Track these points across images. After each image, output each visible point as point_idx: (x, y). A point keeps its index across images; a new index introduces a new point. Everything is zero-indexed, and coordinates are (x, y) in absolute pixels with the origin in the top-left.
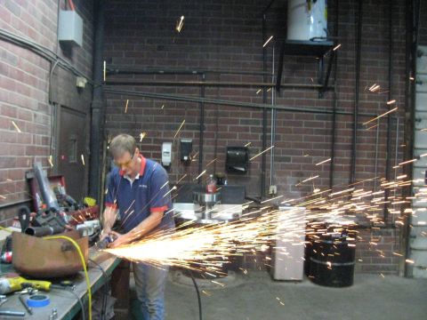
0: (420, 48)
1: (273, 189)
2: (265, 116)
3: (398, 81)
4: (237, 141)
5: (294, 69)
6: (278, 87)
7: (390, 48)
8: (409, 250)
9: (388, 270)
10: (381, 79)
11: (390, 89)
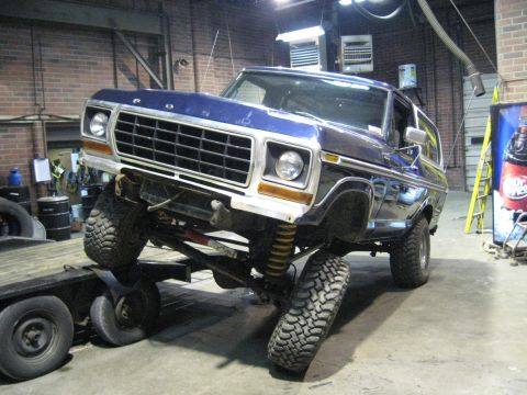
3: (457, 96)
7: (452, 80)
8: (466, 178)
9: (458, 189)
10: (449, 97)
11: (453, 101)
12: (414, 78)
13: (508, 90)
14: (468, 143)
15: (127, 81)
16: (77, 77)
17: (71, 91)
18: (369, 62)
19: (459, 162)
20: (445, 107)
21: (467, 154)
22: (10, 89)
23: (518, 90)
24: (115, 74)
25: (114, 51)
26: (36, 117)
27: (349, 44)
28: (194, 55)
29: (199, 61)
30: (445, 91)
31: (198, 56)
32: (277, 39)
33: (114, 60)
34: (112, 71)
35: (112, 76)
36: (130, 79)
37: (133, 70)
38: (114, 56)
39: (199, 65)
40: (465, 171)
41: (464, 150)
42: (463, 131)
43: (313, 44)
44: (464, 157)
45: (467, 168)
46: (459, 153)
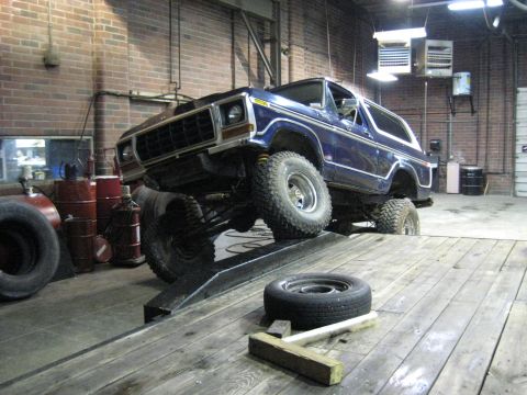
0: (520, 89)
1: (451, 157)
2: (448, 125)
3: (509, 105)
4: (437, 137)
5: (460, 104)
6: (454, 113)
7: (505, 90)
8: (514, 183)
9: (505, 194)
10: (501, 106)
11: (505, 109)
12: (468, 86)
14: (519, 150)
15: (241, 66)
16: (203, 56)
17: (199, 71)
18: (448, 67)
19: (509, 168)
20: (496, 115)
21: (517, 161)
22: (151, 63)
24: (233, 58)
25: (233, 33)
26: (173, 97)
27: (431, 48)
28: (289, 45)
29: (293, 52)
30: (497, 100)
31: (293, 47)
32: (374, 37)
33: (233, 43)
34: (230, 54)
35: (229, 59)
36: (243, 64)
37: (246, 54)
38: (233, 39)
40: (514, 176)
41: (514, 157)
42: (514, 139)
43: (402, 45)
44: (514, 163)
45: (517, 174)
46: (509, 159)
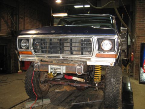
13: (139, 39)
15: (4, 22)
23: (142, 39)
28: (24, 16)
29: (26, 19)
31: (25, 17)
32: (52, 15)
36: (5, 22)
37: (6, 18)
39: (25, 20)
